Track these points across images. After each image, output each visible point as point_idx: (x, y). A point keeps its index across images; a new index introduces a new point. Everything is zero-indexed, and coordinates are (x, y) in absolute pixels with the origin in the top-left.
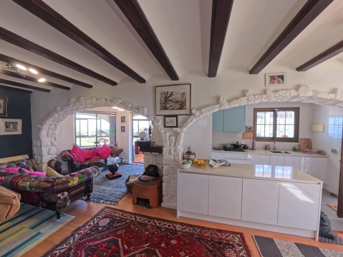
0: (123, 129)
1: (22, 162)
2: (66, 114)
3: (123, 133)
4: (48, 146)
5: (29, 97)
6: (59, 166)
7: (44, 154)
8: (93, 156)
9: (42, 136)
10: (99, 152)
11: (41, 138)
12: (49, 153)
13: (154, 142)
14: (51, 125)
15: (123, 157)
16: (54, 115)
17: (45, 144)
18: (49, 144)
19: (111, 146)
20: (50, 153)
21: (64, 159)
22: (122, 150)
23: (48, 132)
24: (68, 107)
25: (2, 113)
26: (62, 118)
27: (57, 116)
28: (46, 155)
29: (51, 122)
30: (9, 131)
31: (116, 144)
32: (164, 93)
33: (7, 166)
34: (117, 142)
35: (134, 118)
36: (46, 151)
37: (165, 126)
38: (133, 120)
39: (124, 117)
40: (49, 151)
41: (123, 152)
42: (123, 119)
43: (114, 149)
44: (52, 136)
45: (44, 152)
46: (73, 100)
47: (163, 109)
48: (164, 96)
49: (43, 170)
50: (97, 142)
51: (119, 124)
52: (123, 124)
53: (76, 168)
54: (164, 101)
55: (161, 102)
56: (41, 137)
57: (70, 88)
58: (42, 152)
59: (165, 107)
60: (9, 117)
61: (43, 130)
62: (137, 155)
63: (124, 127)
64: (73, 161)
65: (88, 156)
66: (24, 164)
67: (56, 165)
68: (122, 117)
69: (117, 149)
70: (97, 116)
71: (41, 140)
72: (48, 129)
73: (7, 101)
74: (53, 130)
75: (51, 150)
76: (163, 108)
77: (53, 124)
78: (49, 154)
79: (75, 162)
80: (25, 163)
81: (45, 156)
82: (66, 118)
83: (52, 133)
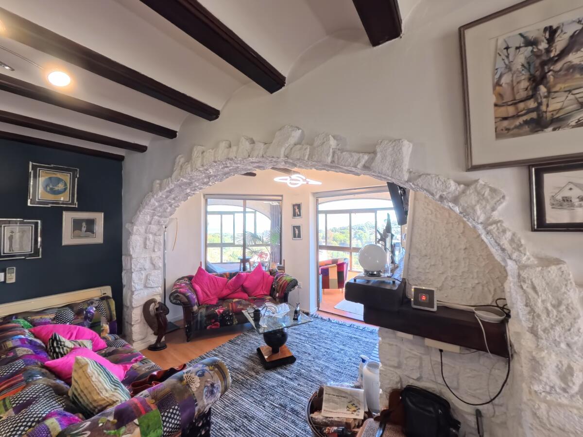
0: (297, 232)
1: (89, 305)
2: (174, 199)
3: (297, 241)
4: (145, 269)
5: (120, 169)
6: (163, 315)
7: (136, 288)
8: (234, 292)
9: (133, 248)
10: (246, 284)
11: (131, 253)
12: (147, 285)
13: (430, 293)
14: (150, 223)
15: (298, 309)
16: (150, 201)
17: (138, 266)
18: (148, 265)
19: (272, 270)
20: (150, 286)
21: (174, 299)
22: (294, 284)
23: (146, 239)
24: (170, 179)
25: (68, 200)
26: (169, 208)
27: (157, 204)
28: (142, 289)
29: (149, 217)
30: (79, 237)
31: (282, 265)
32: (520, 41)
33: (54, 316)
34: (284, 260)
35: (321, 207)
36: (140, 279)
37: (541, 225)
38: (318, 212)
39: (299, 206)
40: (146, 280)
41: (296, 287)
42: (297, 210)
43: (277, 278)
44: (154, 247)
45: (135, 282)
46: (181, 160)
47: (520, 126)
48: (521, 58)
49: (133, 323)
50: (244, 261)
51: (288, 221)
52: (297, 221)
53: (197, 321)
54: (525, 84)
55: (500, 96)
56: (131, 249)
57: (176, 132)
58: (133, 284)
59: (534, 115)
60: (80, 209)
61: (135, 234)
62: (325, 290)
63: (298, 228)
64: (192, 306)
65: (225, 292)
66: (92, 311)
67: (158, 312)
68: (294, 206)
69: (284, 279)
70: (245, 206)
71: (131, 256)
72: (146, 232)
73: (78, 176)
74: (155, 235)
75: (151, 278)
76: (521, 120)
77: (153, 222)
78: (146, 287)
79: (195, 308)
80: (94, 309)
81: (139, 292)
82: (177, 208)
83: (155, 241)
